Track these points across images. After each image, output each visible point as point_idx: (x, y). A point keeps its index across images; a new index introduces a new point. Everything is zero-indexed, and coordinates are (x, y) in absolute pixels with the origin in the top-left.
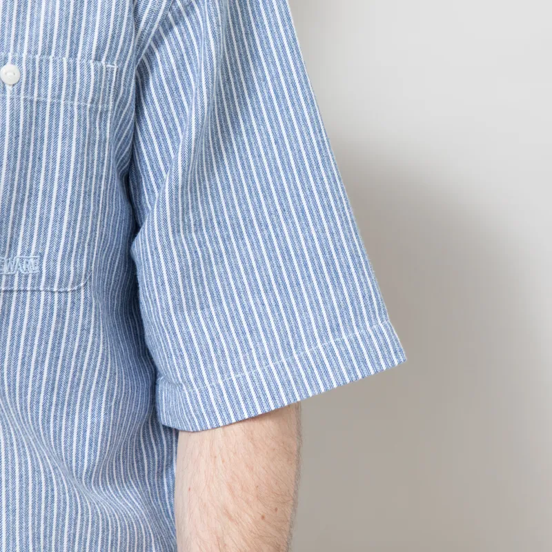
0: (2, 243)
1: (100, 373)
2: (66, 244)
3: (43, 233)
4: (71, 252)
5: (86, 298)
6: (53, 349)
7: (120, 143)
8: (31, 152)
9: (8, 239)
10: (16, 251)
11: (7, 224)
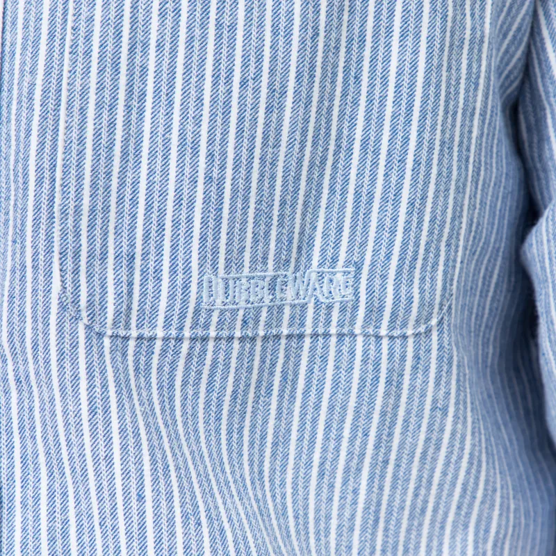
0: (285, 242)
1: (464, 490)
2: (405, 244)
3: (360, 223)
4: (415, 259)
5: (441, 348)
6: (377, 447)
7: (507, 42)
8: (341, 64)
9: (296, 236)
10: (309, 259)
11: (293, 206)
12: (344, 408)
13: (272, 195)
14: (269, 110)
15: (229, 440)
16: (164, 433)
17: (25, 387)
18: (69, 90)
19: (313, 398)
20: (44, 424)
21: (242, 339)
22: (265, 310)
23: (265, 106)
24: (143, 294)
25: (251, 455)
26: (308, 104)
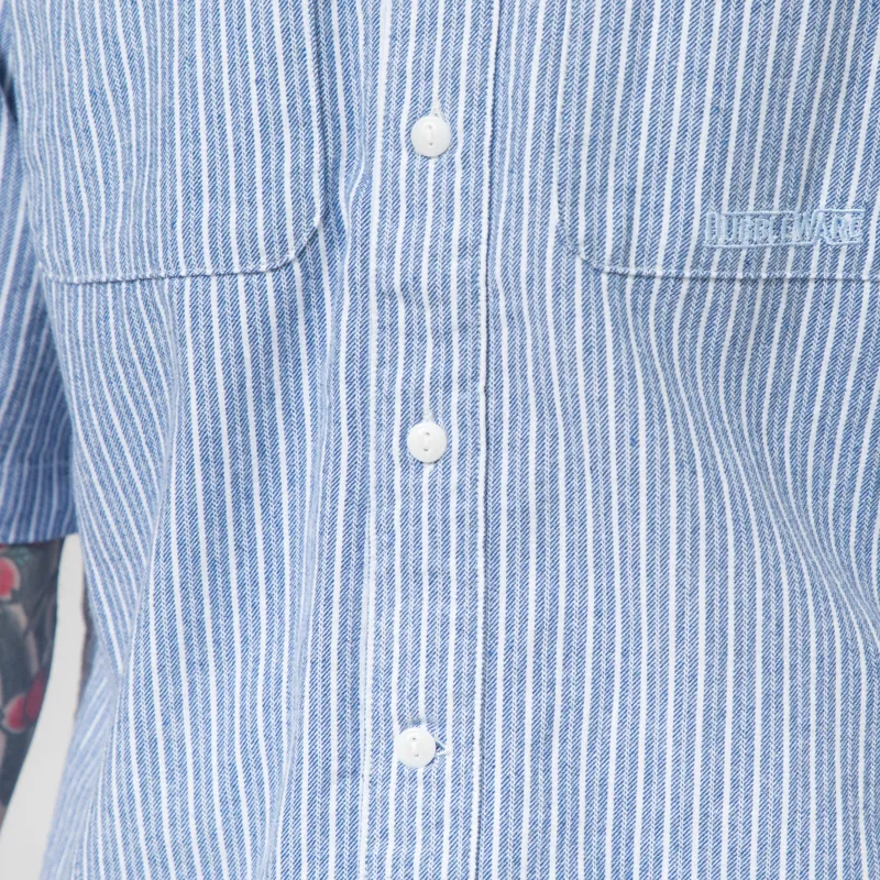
0: (792, 180)
3: (873, 162)
9: (804, 173)
10: (817, 198)
11: (803, 141)
12: (848, 358)
13: (780, 128)
14: (781, 37)
15: (727, 388)
16: (661, 377)
17: (517, 324)
18: (573, 14)
19: (814, 348)
20: (536, 363)
21: (744, 281)
22: (768, 251)
23: (777, 33)
24: (643, 230)
25: (749, 406)
26: (823, 31)
